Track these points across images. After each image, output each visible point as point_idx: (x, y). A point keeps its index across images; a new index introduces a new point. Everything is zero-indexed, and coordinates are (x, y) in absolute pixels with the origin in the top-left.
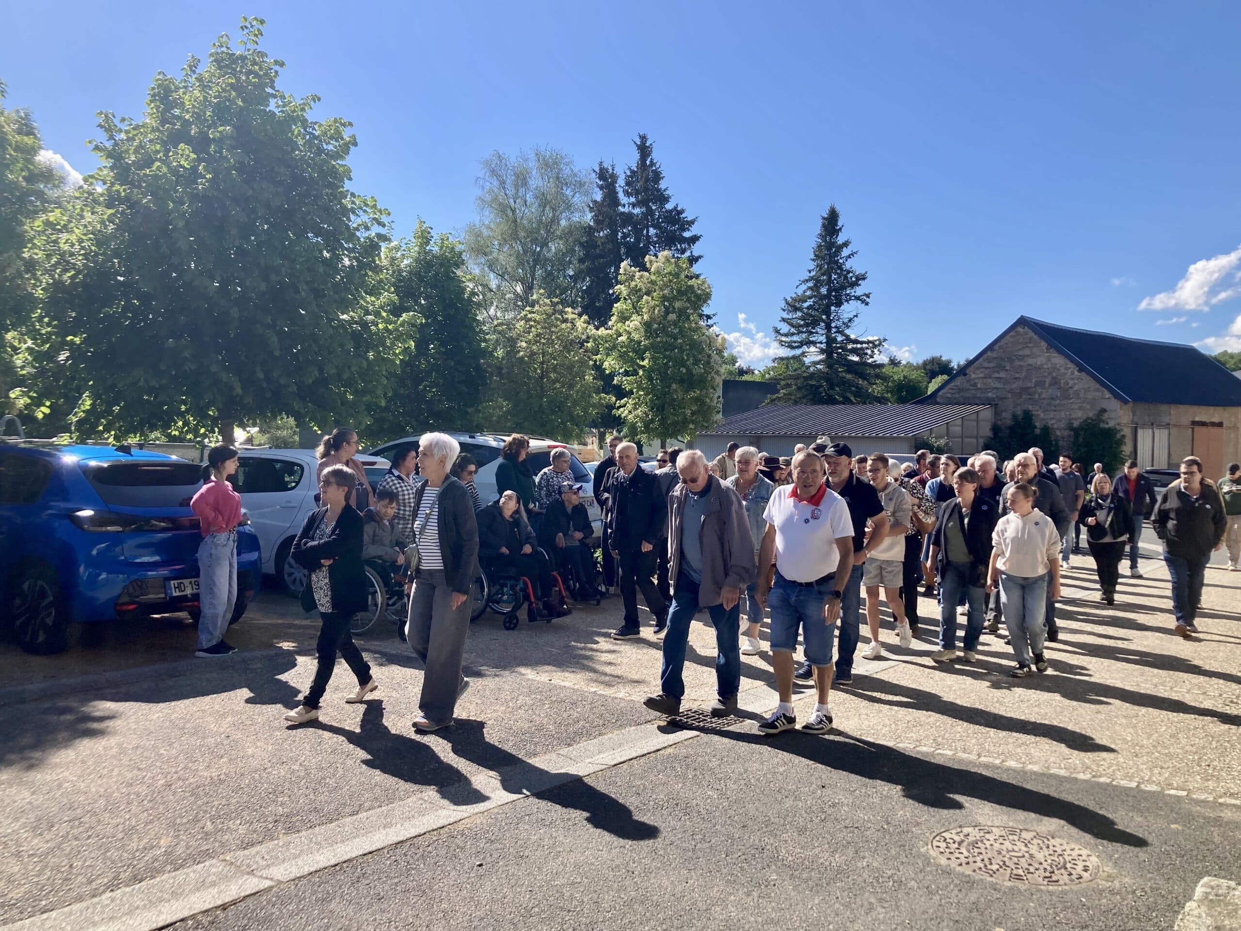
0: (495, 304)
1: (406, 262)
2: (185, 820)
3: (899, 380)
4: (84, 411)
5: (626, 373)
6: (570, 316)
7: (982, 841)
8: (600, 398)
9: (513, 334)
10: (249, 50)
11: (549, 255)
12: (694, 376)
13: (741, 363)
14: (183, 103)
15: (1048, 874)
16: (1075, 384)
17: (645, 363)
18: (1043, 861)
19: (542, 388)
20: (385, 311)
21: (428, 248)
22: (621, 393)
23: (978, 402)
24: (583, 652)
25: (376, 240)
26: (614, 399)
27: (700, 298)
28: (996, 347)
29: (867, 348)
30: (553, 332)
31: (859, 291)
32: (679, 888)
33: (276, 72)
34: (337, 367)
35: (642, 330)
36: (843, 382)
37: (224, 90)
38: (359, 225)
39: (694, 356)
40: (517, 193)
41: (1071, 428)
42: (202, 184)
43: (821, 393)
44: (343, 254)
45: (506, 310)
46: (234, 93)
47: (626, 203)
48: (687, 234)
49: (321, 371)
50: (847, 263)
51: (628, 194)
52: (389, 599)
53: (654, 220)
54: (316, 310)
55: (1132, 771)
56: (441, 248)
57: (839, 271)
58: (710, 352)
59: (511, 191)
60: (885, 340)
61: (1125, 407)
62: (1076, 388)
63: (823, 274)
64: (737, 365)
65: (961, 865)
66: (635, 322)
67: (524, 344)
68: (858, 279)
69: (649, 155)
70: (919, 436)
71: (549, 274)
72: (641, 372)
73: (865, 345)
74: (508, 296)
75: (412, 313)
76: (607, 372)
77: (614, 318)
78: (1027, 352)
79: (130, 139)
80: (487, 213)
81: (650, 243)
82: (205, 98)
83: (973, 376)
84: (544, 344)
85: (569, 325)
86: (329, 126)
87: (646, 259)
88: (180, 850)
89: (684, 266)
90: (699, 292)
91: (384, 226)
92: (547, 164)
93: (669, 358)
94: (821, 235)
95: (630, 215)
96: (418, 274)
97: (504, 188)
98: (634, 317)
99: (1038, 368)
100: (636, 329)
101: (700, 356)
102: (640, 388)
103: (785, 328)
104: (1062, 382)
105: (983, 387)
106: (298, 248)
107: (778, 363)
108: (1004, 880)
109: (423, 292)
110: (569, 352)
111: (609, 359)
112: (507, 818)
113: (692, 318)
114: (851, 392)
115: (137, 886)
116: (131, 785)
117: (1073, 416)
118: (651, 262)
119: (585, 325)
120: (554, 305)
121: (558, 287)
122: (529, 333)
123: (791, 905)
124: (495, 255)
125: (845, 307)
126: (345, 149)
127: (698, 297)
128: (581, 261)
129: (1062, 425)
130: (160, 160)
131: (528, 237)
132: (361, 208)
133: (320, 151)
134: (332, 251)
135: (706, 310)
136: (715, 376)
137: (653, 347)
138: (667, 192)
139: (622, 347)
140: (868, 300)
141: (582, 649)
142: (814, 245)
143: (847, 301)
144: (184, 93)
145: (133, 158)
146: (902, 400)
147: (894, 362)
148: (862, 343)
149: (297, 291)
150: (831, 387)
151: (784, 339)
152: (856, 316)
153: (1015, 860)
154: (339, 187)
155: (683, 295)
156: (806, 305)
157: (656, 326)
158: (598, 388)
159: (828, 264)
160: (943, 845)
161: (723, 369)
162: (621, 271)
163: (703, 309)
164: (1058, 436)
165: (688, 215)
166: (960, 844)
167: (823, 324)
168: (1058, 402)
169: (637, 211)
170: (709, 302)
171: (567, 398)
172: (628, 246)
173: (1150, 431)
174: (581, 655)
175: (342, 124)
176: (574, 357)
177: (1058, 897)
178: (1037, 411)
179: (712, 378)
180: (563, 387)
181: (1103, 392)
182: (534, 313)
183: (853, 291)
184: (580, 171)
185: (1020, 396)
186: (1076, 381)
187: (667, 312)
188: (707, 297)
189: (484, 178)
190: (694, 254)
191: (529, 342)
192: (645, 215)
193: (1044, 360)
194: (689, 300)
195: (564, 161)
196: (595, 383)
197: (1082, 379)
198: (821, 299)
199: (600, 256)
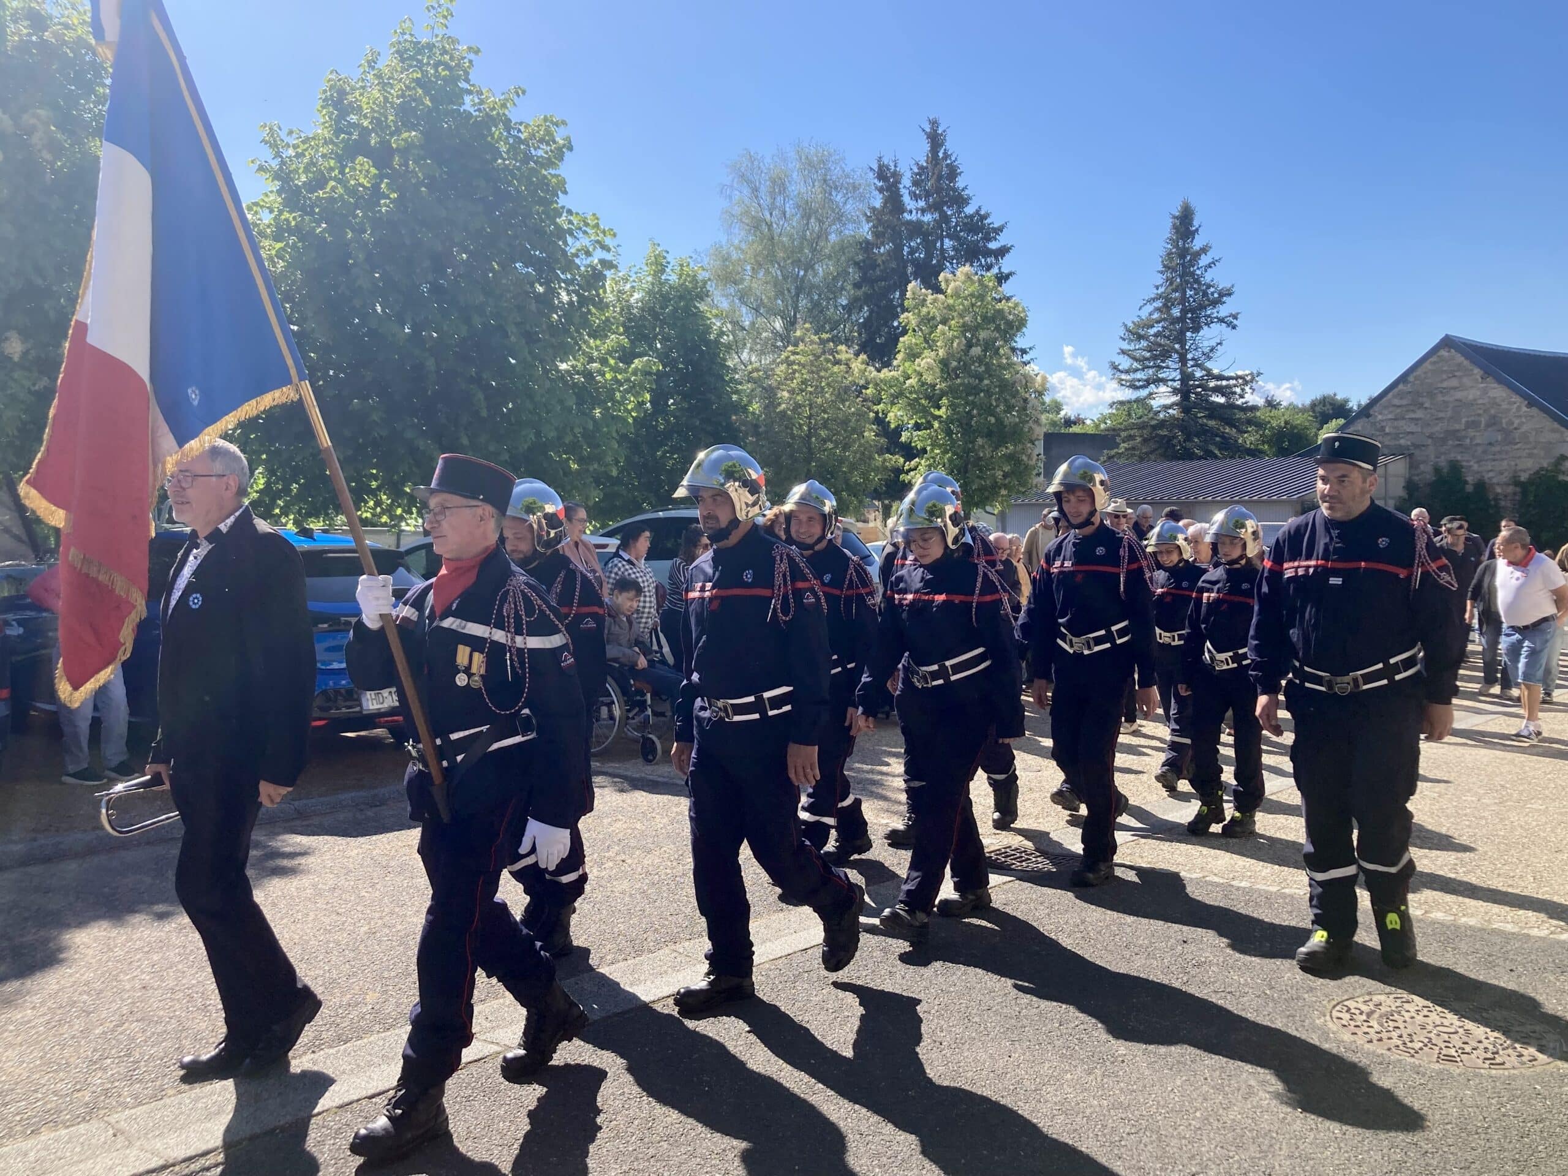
0: (748, 345)
1: (636, 296)
2: (393, 974)
3: (1280, 427)
4: (257, 492)
5: (918, 427)
6: (843, 357)
7: (1399, 1013)
8: (885, 460)
9: (772, 382)
10: (437, 36)
11: (816, 280)
12: (1005, 427)
13: (1067, 412)
14: (360, 108)
15: (1489, 1055)
16: (1523, 423)
17: (942, 412)
18: (1482, 1038)
19: (810, 449)
20: (613, 358)
21: (663, 277)
22: (910, 452)
24: (870, 776)
25: (599, 268)
26: (902, 460)
27: (1011, 326)
28: (1411, 378)
29: (1235, 386)
30: (822, 377)
31: (1223, 311)
32: (1001, 1063)
33: (470, 62)
34: (557, 429)
35: (938, 370)
36: (1204, 431)
37: (408, 88)
38: (578, 250)
39: (1006, 400)
40: (773, 203)
41: (1517, 483)
42: (385, 205)
43: (1175, 446)
44: (560, 287)
45: (762, 353)
46: (420, 91)
47: (914, 209)
48: (993, 245)
49: (538, 434)
50: (1206, 274)
51: (915, 197)
52: (628, 711)
53: (949, 229)
54: (529, 359)
56: (681, 276)
57: (1195, 286)
58: (1027, 395)
59: (765, 200)
60: (1259, 374)
62: (1524, 428)
63: (1175, 290)
64: (1062, 413)
65: (1370, 1041)
66: (927, 360)
67: (786, 394)
68: (1221, 295)
69: (942, 145)
70: (1306, 498)
71: (816, 305)
72: (936, 425)
73: (1232, 382)
74: (764, 335)
75: (645, 358)
76: (893, 426)
77: (900, 356)
78: (1454, 383)
79: (298, 156)
80: (736, 231)
81: (945, 258)
82: (386, 99)
83: (1380, 417)
84: (811, 393)
85: (843, 367)
86: (538, 126)
87: (941, 278)
88: (389, 1008)
89: (991, 284)
90: (1011, 317)
91: (609, 250)
92: (810, 164)
93: (973, 405)
94: (1171, 239)
95: (919, 224)
96: (651, 311)
97: (756, 197)
98: (926, 353)
99: (1472, 404)
100: (930, 368)
101: (1013, 401)
102: (934, 445)
103: (1125, 363)
104: (1504, 421)
105: (1394, 431)
106: (504, 281)
107: (1117, 409)
108: (1430, 1062)
109: (658, 334)
110: (843, 401)
111: (895, 409)
112: (781, 975)
113: (1001, 351)
114: (1215, 444)
115: (342, 1048)
116: (330, 932)
117: (1519, 468)
118: (947, 281)
119: (863, 366)
120: (823, 342)
121: (827, 321)
122: (792, 379)
123: (1145, 1087)
124: (747, 283)
125: (1205, 332)
126: (559, 154)
127: (1010, 324)
128: (857, 286)
129: (1504, 478)
130: (335, 179)
131: (789, 258)
132: (580, 229)
133: (528, 158)
134: (547, 284)
135: (1020, 342)
136: (1034, 426)
137: (952, 391)
138: (967, 192)
139: (911, 393)
140: (1235, 322)
141: (868, 772)
142: (1163, 253)
143: (1207, 324)
144: (361, 95)
145: (303, 178)
146: (1283, 452)
147: (1271, 404)
148: (1228, 379)
149: (506, 336)
150: (1188, 439)
151: (1123, 377)
152: (1220, 344)
153: (1446, 1036)
154: (552, 202)
155: (989, 322)
156: (1152, 331)
157: (954, 364)
158: (882, 448)
159: (1181, 277)
160: (1347, 1016)
161: (1044, 418)
162: (909, 294)
163: (1017, 339)
164: (1498, 494)
165: (995, 221)
166: (1369, 1015)
167: (1176, 356)
168: (1497, 449)
169: (927, 218)
170: (1024, 330)
171: (841, 461)
172: (916, 263)
174: (867, 779)
175: (552, 122)
176: (850, 408)
177: (1504, 1083)
178: (1469, 461)
179: (1031, 429)
180: (836, 447)
181: (1563, 433)
182: (798, 354)
183: (1215, 311)
184: (853, 170)
185: (1444, 441)
186: (1524, 420)
187: (970, 345)
188: (1022, 323)
189: (732, 186)
190: (1003, 270)
191: (792, 392)
192: (938, 224)
193: (1479, 393)
194: (998, 329)
195: (833, 159)
196: (878, 441)
197: (1532, 416)
198: (1172, 323)
199: (881, 279)
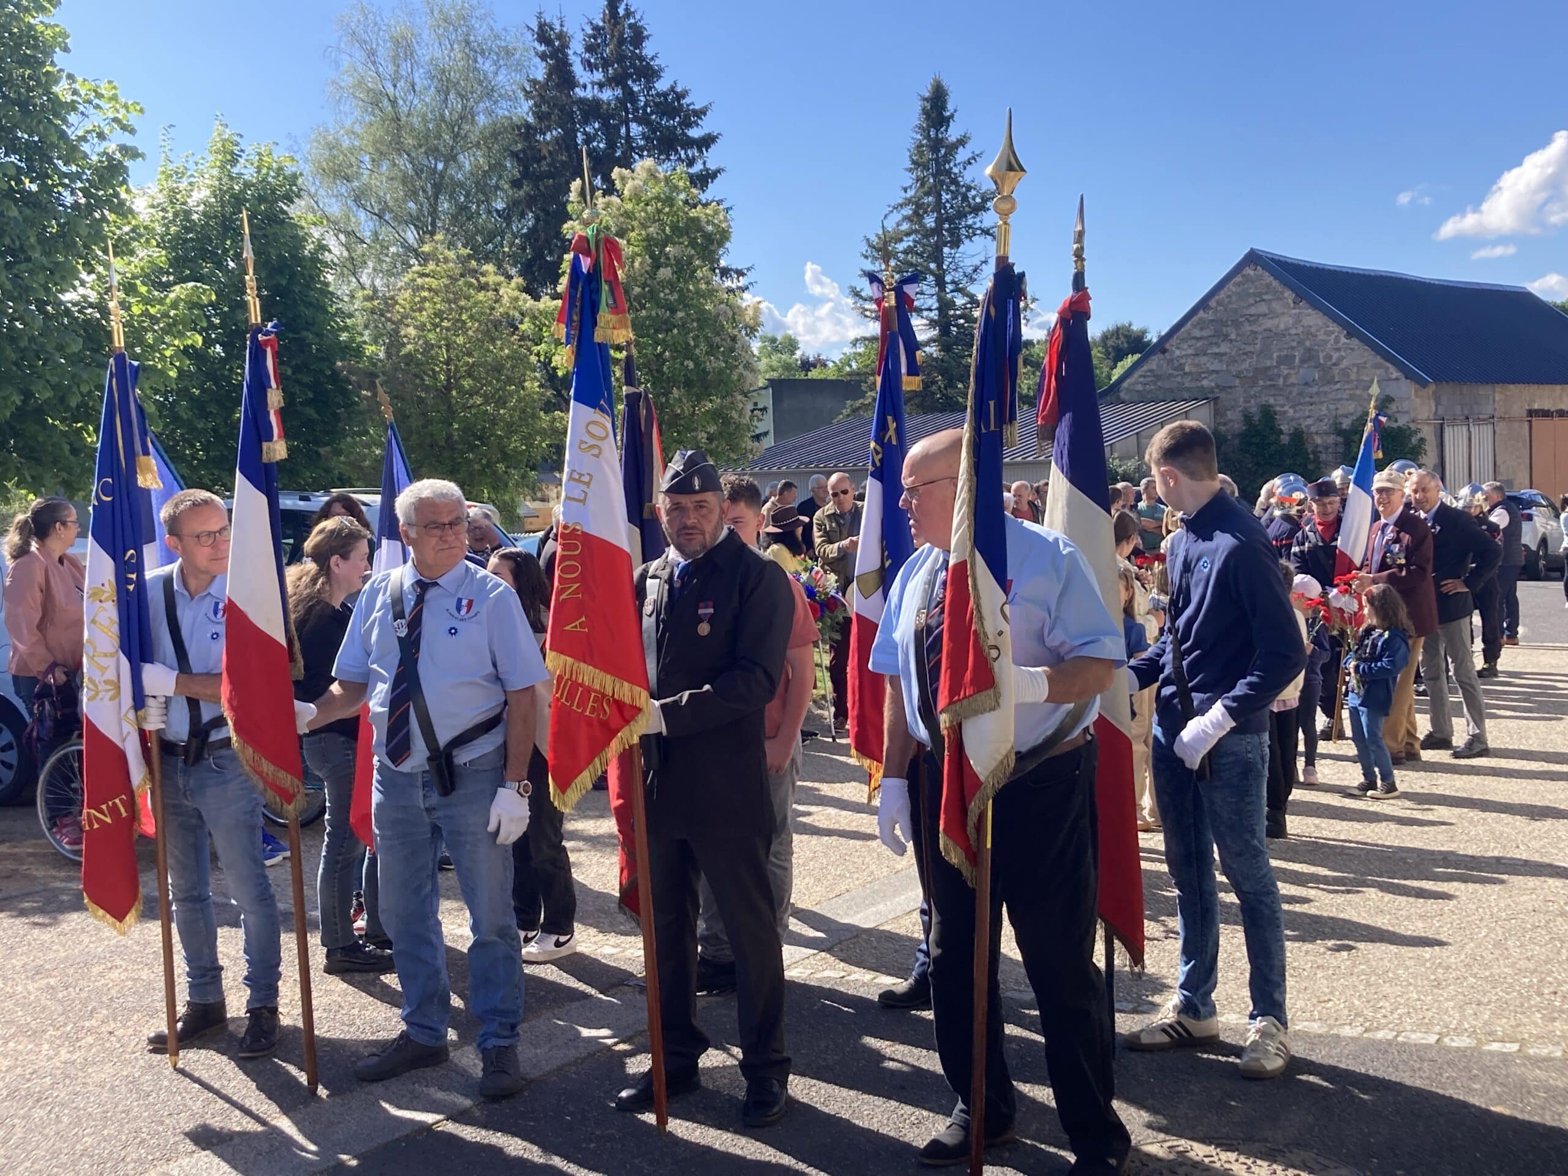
0: (370, 264)
1: (197, 196)
6: (492, 279)
8: (554, 420)
9: (392, 315)
11: (460, 177)
12: (708, 373)
13: (804, 351)
16: (1343, 358)
19: (450, 407)
20: (144, 284)
21: (235, 170)
23: (1186, 396)
25: (118, 156)
27: (712, 239)
28: (1212, 303)
30: (462, 308)
38: (88, 132)
39: (707, 338)
40: (397, 72)
43: (934, 394)
44: (61, 185)
47: (588, 83)
48: (694, 133)
50: (965, 173)
51: (590, 66)
53: (636, 110)
55: (1430, 1014)
56: (260, 169)
57: (953, 188)
58: (735, 332)
59: (386, 68)
61: (1424, 392)
62: (1344, 364)
63: (928, 194)
64: (798, 353)
67: (412, 331)
68: (984, 200)
71: (463, 208)
74: (393, 249)
75: (191, 284)
78: (1262, 308)
80: (347, 108)
81: (633, 149)
83: (1178, 353)
84: (448, 329)
85: (490, 294)
87: (614, 175)
89: (685, 184)
90: (710, 228)
91: (133, 132)
92: (446, 20)
93: (665, 345)
94: (920, 127)
95: (596, 103)
96: (218, 217)
97: (374, 63)
99: (1282, 335)
101: (718, 339)
104: (1321, 355)
105: (1194, 370)
107: (862, 348)
109: (230, 249)
110: (493, 340)
111: (561, 350)
113: (700, 274)
117: (1340, 412)
118: (623, 179)
119: (516, 293)
120: (462, 260)
122: (421, 310)
124: (365, 178)
125: (966, 247)
127: (709, 238)
128: (516, 184)
129: (1324, 427)
131: (421, 146)
132: (90, 102)
134: (42, 177)
135: (724, 259)
136: (749, 373)
138: (657, 62)
142: (912, 145)
143: (969, 237)
151: (867, 306)
152: (985, 262)
154: (43, 64)
155: (681, 236)
156: (901, 247)
157: (637, 290)
159: (934, 176)
163: (718, 257)
164: (1317, 446)
165: (696, 101)
167: (932, 278)
168: (1315, 389)
169: (607, 95)
170: (728, 245)
171: (494, 421)
173: (1465, 428)
176: (503, 349)
178: (1282, 406)
179: (741, 375)
180: (486, 402)
181: (1387, 369)
182: (427, 275)
183: (977, 220)
184: (505, 29)
185: (1253, 382)
186: (1343, 354)
187: (656, 266)
188: (724, 236)
189: (338, 48)
190: (708, 165)
191: (421, 327)
192: (621, 102)
193: (1291, 321)
194: (693, 244)
195: (477, 13)
196: (543, 394)
197: (1353, 349)
198: (926, 236)
199: (550, 175)
